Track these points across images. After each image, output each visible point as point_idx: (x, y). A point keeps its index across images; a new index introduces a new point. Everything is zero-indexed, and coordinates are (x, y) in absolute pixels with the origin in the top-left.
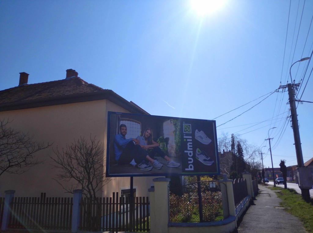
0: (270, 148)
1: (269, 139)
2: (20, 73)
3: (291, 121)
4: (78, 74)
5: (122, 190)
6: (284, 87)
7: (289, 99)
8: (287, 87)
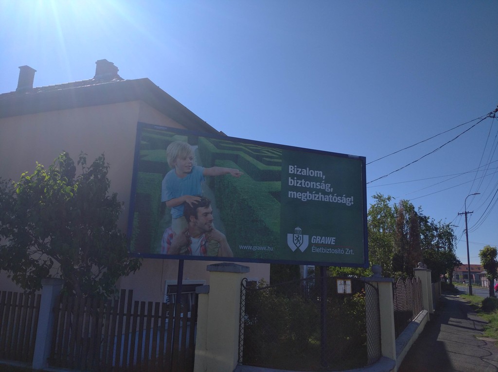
0: (467, 229)
1: (466, 213)
2: (19, 67)
4: (118, 70)
5: (168, 285)
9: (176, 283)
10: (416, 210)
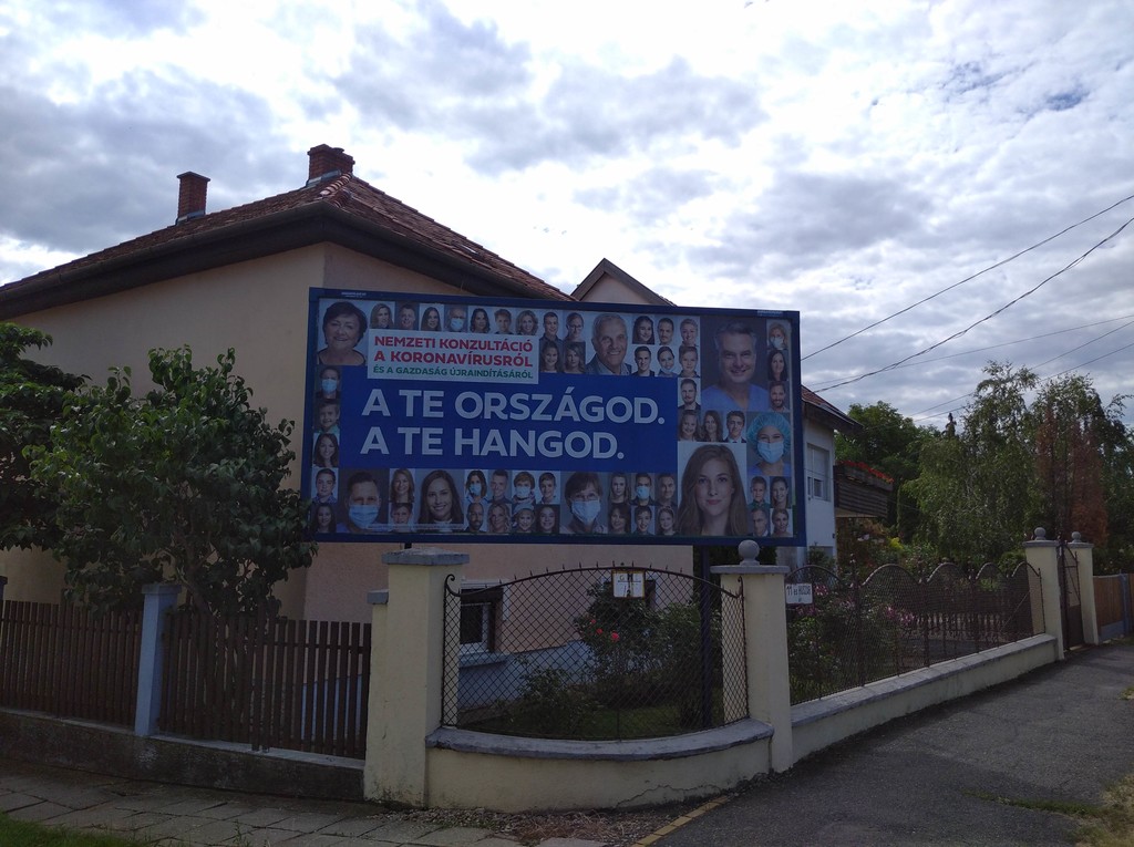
2: (178, 177)
4: (354, 163)
10: (1104, 404)
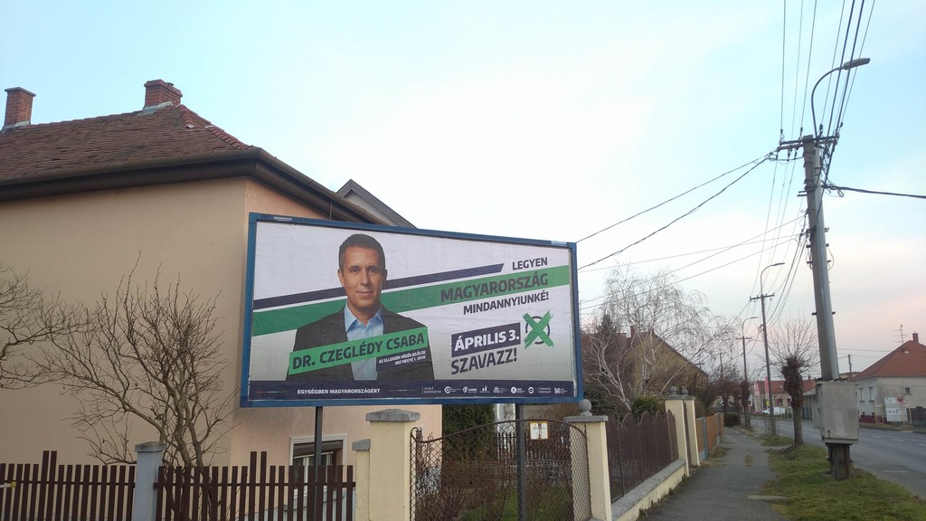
0: (764, 325)
2: (8, 91)
3: (808, 247)
4: (181, 96)
5: (294, 444)
6: (791, 146)
7: (806, 181)
8: (801, 146)
9: (313, 440)
